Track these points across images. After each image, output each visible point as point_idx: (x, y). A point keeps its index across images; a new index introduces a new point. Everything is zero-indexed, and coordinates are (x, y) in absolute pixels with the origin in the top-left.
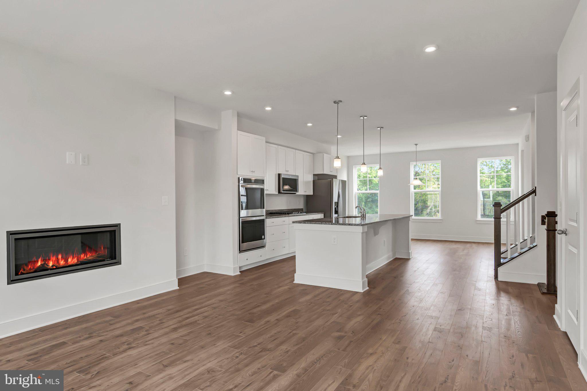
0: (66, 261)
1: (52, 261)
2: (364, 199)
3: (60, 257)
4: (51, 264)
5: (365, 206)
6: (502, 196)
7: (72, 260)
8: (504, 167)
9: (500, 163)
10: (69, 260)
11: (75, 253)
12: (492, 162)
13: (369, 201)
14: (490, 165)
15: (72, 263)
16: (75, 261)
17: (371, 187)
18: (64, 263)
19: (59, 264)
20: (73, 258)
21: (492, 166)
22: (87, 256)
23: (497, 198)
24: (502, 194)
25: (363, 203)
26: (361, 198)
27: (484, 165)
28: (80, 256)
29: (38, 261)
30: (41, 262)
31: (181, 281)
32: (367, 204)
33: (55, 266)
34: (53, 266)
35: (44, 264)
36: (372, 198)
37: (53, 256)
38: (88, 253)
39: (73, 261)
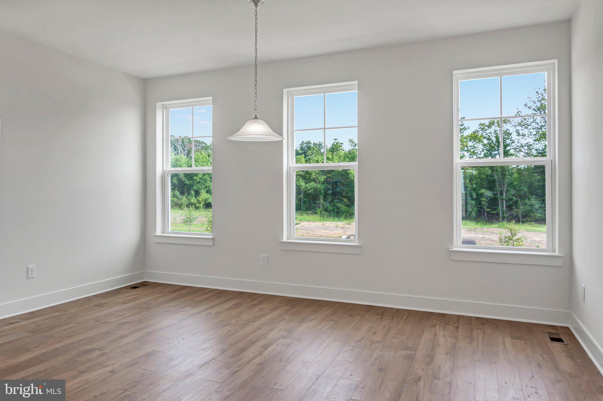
2: (322, 191)
5: (324, 200)
6: (485, 188)
8: (487, 153)
9: (483, 148)
12: (475, 147)
13: (329, 194)
14: (472, 150)
17: (332, 176)
21: (474, 152)
23: (480, 190)
24: (485, 186)
25: (322, 197)
26: (318, 190)
27: (465, 151)
32: (326, 197)
36: (333, 190)
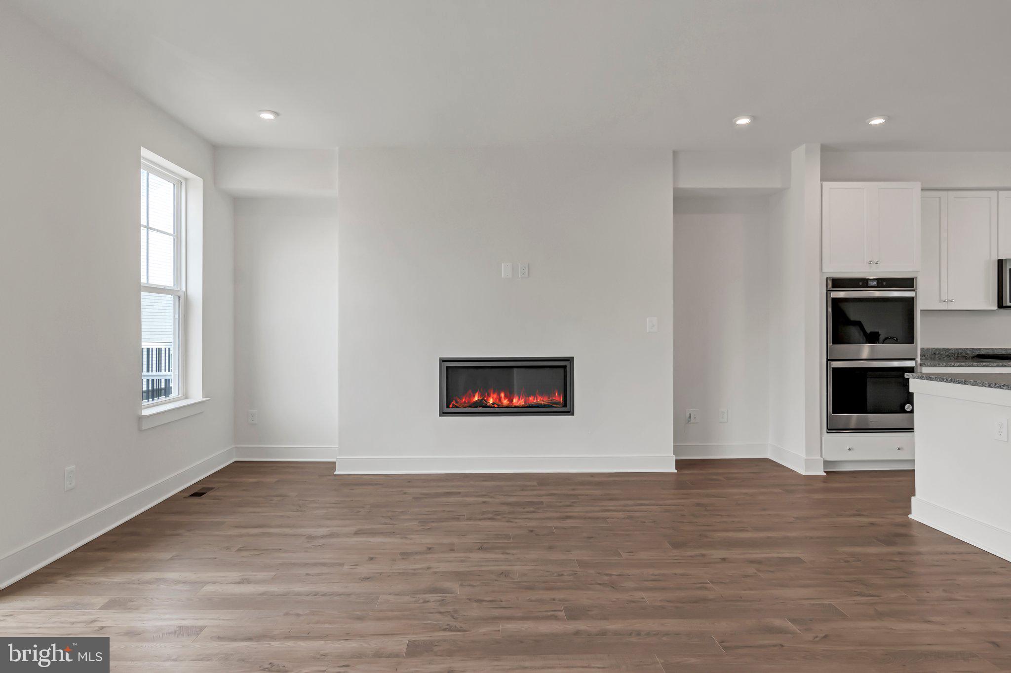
0: (511, 401)
1: (493, 398)
3: (502, 395)
4: (491, 401)
7: (518, 401)
10: (515, 401)
11: (521, 394)
15: (518, 404)
16: (522, 402)
18: (508, 402)
19: (502, 403)
20: (519, 400)
22: (537, 400)
28: (529, 398)
29: (474, 396)
30: (478, 397)
31: (680, 464)
33: (497, 404)
34: (493, 404)
35: (483, 399)
37: (494, 393)
38: (538, 396)
39: (520, 402)
